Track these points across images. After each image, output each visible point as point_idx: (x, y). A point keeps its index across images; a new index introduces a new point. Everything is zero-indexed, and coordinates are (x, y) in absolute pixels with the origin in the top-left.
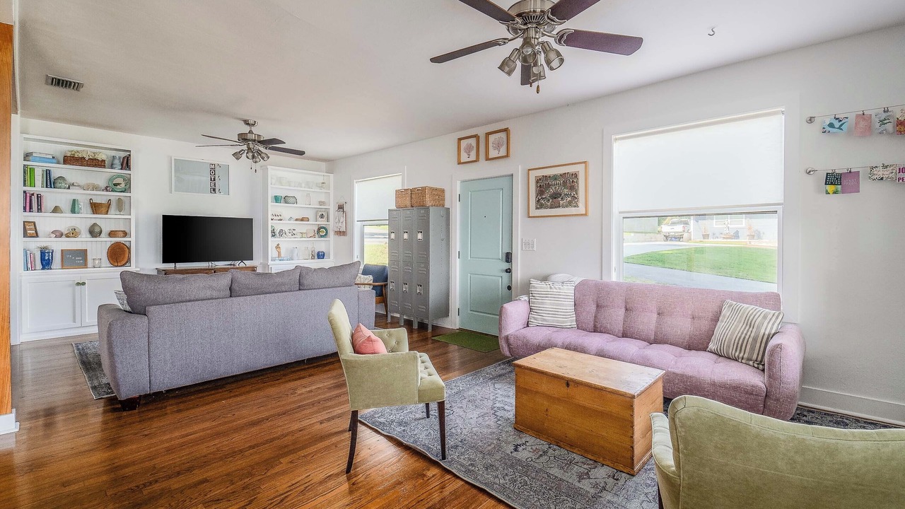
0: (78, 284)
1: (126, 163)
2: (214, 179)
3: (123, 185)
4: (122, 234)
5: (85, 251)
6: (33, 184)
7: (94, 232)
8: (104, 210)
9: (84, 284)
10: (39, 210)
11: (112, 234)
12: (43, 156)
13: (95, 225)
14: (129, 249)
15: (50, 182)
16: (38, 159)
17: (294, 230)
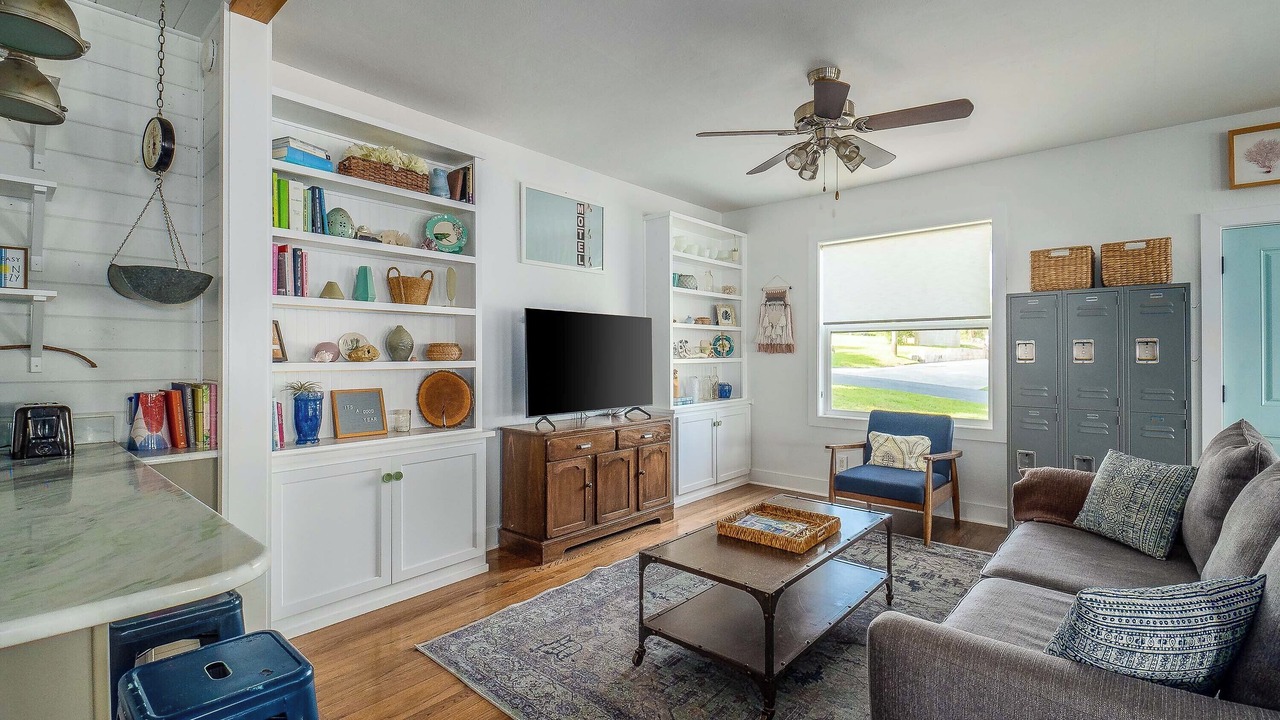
0: (388, 477)
1: (461, 184)
2: (583, 234)
3: (453, 239)
4: (456, 351)
5: (378, 393)
6: (284, 222)
7: (396, 348)
8: (420, 293)
9: (399, 476)
10: (299, 291)
11: (431, 352)
12: (309, 150)
13: (399, 329)
14: (472, 386)
15: (321, 221)
16: (299, 157)
17: (686, 342)
